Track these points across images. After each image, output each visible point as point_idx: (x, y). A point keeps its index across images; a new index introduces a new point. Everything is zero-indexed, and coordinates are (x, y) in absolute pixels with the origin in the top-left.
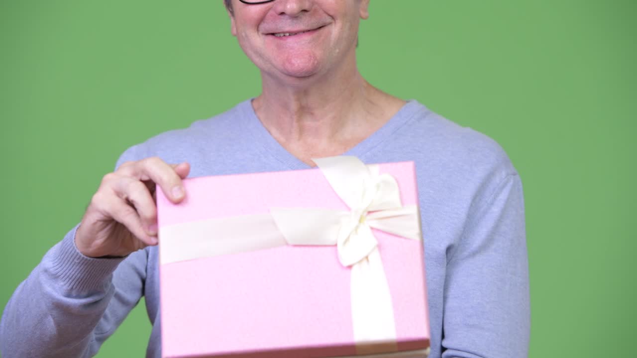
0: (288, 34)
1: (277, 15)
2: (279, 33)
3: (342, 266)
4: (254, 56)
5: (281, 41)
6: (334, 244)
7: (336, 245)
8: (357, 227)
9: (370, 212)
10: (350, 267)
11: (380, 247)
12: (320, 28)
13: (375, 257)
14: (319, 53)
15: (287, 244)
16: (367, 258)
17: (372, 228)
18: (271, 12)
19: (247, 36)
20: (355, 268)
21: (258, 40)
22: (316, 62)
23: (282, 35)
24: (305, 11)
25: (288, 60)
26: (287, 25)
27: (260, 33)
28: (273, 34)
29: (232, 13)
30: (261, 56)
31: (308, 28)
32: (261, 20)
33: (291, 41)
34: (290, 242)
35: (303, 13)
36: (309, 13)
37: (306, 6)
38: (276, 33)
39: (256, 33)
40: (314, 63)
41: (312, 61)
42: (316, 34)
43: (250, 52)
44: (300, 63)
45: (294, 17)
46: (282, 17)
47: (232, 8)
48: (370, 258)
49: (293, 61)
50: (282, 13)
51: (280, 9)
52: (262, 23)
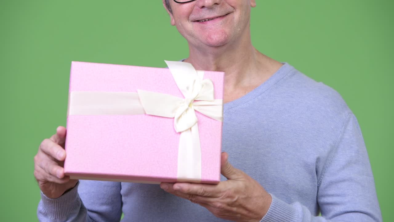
0: (207, 20)
1: (200, 9)
2: (202, 20)
3: (175, 131)
4: (188, 37)
5: (204, 25)
6: (172, 117)
7: (174, 118)
8: (187, 110)
9: (195, 101)
10: (180, 133)
11: (199, 123)
12: (227, 14)
13: (195, 129)
14: (227, 30)
15: (145, 114)
16: (190, 129)
17: (195, 111)
18: (196, 7)
19: (182, 25)
20: (182, 134)
21: (190, 26)
22: (226, 36)
23: (204, 21)
24: (216, 4)
25: (209, 37)
26: (206, 14)
27: (190, 21)
28: (198, 21)
29: (171, 12)
30: (192, 36)
31: (220, 15)
32: (190, 13)
33: (209, 24)
34: (147, 113)
35: (216, 5)
36: (219, 5)
37: (217, 1)
38: (200, 20)
39: (188, 21)
40: (225, 37)
41: (224, 36)
42: (224, 19)
43: (186, 35)
44: (216, 38)
45: (210, 8)
46: (203, 10)
47: (170, 8)
48: (192, 129)
49: (212, 37)
50: (203, 7)
51: (201, 4)
52: (191, 15)
